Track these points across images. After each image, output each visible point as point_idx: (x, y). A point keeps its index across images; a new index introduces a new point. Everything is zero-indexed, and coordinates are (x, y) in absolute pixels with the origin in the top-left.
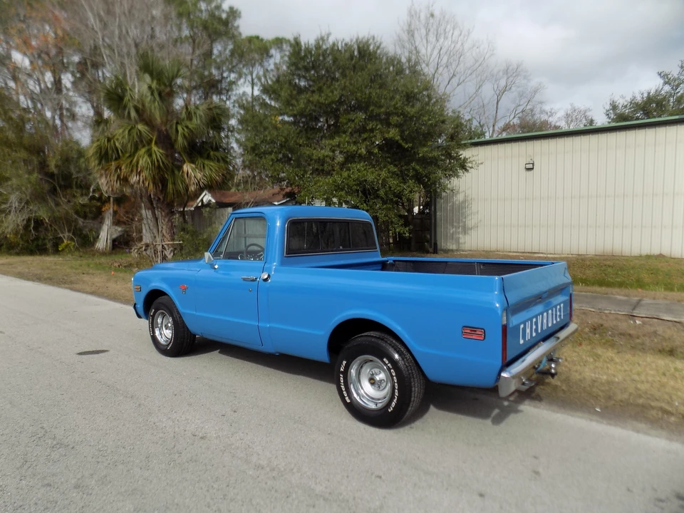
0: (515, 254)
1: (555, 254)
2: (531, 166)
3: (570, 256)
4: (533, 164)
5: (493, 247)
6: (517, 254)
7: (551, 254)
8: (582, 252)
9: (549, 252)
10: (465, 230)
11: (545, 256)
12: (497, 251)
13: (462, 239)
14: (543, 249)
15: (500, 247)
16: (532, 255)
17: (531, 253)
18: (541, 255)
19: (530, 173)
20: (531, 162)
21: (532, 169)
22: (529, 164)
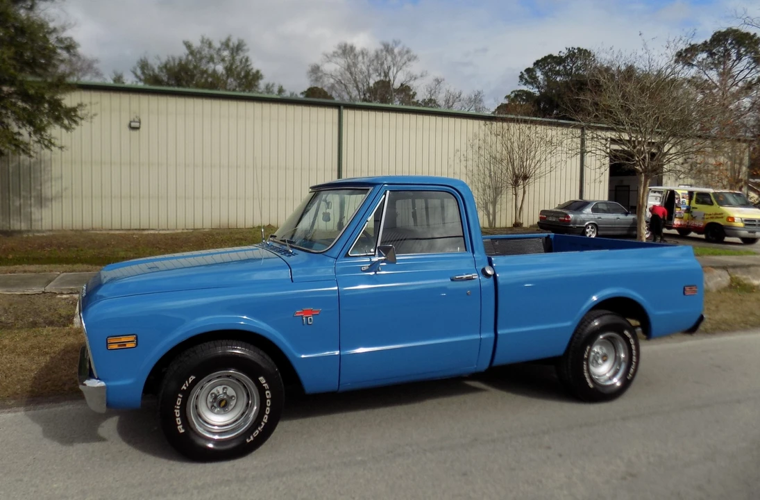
0: (117, 232)
1: (168, 230)
2: (136, 125)
3: (186, 231)
4: (140, 122)
5: (87, 224)
7: (163, 230)
8: (199, 225)
9: (160, 228)
10: (41, 201)
11: (157, 232)
12: (93, 229)
13: (36, 213)
14: (154, 224)
15: (97, 224)
16: (140, 232)
17: (139, 230)
18: (152, 232)
19: (135, 133)
20: (137, 120)
21: (138, 128)
22: (134, 121)
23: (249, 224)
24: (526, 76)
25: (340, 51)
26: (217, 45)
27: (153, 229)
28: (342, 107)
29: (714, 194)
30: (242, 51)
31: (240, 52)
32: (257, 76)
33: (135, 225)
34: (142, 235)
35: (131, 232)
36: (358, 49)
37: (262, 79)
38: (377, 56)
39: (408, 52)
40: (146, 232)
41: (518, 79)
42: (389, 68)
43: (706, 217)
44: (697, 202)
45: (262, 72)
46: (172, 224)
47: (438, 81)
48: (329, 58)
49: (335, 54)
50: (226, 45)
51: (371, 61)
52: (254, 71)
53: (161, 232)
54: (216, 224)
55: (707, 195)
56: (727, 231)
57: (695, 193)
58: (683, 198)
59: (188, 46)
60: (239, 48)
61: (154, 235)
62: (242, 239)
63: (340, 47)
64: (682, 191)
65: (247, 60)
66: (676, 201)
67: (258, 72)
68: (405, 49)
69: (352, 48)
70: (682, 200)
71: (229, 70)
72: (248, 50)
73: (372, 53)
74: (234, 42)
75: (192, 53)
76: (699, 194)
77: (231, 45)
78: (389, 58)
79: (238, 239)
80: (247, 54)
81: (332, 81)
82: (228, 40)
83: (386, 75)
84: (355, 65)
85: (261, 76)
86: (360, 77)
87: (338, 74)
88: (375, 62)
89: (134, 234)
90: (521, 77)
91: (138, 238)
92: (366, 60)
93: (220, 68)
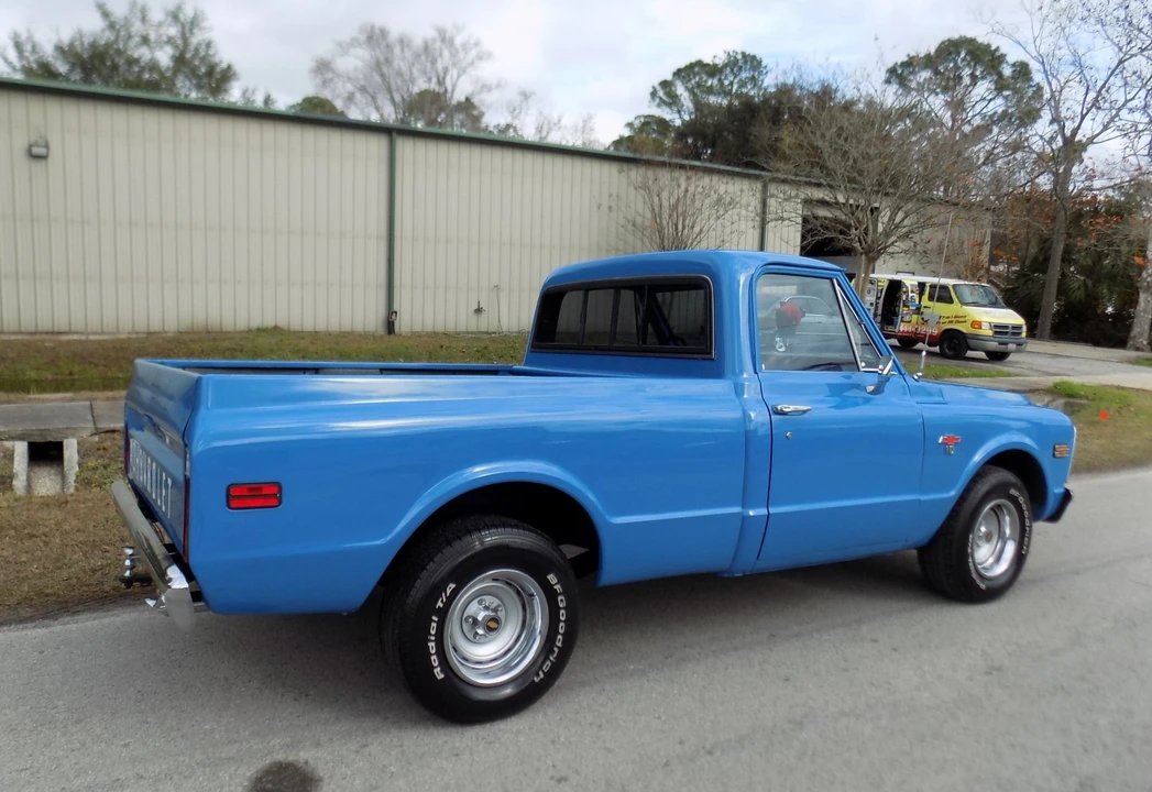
0: (13, 337)
1: (103, 333)
2: (41, 151)
3: (134, 336)
4: (47, 147)
6: (20, 337)
7: (94, 333)
8: (156, 326)
9: (90, 330)
11: (83, 338)
14: (78, 325)
16: (55, 337)
17: (53, 333)
18: (75, 337)
19: (40, 165)
20: (42, 142)
21: (43, 157)
22: (37, 145)
23: (242, 324)
24: (661, 93)
25: (363, 38)
26: (156, 15)
27: (76, 333)
28: (394, 134)
29: (954, 286)
30: (200, 29)
31: (196, 30)
32: (227, 75)
33: (45, 325)
34: (60, 342)
35: (38, 337)
36: (394, 34)
37: (237, 79)
38: (426, 48)
39: (477, 44)
40: (65, 338)
41: (649, 97)
42: (446, 71)
43: (942, 320)
44: (931, 298)
45: (237, 67)
46: (109, 324)
47: (525, 96)
48: (344, 48)
49: (354, 42)
50: (175, 16)
51: (418, 56)
52: (224, 65)
53: (92, 337)
54: (185, 324)
55: (944, 288)
56: (970, 342)
57: (928, 285)
58: (912, 292)
59: (105, 14)
60: (194, 23)
61: (80, 342)
62: (234, 349)
63: (362, 30)
64: (910, 281)
65: (209, 45)
66: (904, 297)
67: (229, 67)
68: (472, 42)
69: (384, 33)
70: (911, 295)
71: (180, 60)
72: (211, 29)
73: (418, 43)
74: (188, 12)
75: (112, 26)
76: (933, 287)
77: (181, 17)
78: (446, 53)
79: (228, 349)
80: (208, 35)
81: (349, 87)
82: (179, 8)
83: (441, 82)
84: (388, 61)
85: (234, 74)
86: (395, 82)
87: (360, 76)
88: (423, 58)
89: (44, 341)
90: (654, 94)
91: (54, 348)
92: (408, 54)
93: (164, 57)
